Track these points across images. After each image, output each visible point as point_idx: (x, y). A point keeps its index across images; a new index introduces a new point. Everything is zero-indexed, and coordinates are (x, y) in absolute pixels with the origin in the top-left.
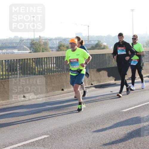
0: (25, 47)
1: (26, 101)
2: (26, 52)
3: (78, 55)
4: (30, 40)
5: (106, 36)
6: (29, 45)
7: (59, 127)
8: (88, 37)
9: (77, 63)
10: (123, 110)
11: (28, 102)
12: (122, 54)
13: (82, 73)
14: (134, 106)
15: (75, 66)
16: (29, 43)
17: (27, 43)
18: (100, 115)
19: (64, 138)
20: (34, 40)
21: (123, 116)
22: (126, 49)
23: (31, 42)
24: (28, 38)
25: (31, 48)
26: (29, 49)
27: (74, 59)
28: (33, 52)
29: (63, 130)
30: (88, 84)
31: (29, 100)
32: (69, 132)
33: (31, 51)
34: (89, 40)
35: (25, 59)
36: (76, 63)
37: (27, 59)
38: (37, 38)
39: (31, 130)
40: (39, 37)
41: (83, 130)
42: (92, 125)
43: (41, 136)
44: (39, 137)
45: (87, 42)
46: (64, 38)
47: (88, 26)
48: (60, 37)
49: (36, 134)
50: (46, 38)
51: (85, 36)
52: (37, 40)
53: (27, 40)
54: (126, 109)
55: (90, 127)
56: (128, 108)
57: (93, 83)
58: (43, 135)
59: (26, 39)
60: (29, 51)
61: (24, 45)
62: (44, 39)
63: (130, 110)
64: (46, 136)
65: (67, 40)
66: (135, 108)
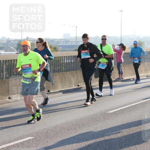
0: (12, 48)
1: (11, 102)
2: (13, 53)
3: (31, 59)
4: (17, 41)
5: (94, 37)
6: (16, 46)
7: (44, 129)
8: (76, 38)
9: (30, 69)
10: (109, 111)
11: (13, 103)
12: (86, 57)
13: (36, 81)
14: (120, 107)
15: (27, 73)
16: (16, 44)
17: (14, 44)
18: (85, 117)
19: (49, 139)
20: (21, 41)
21: (109, 118)
22: (90, 52)
23: (18, 43)
24: (15, 39)
25: (18, 49)
26: (16, 50)
27: (26, 65)
28: (20, 53)
29: (48, 131)
30: (75, 86)
31: (15, 101)
32: (54, 134)
33: (18, 52)
34: (77, 41)
35: (11, 60)
36: (28, 69)
37: (14, 60)
38: (25, 39)
39: (15, 131)
40: (26, 38)
41: (68, 131)
42: (78, 127)
43: (26, 138)
44: (23, 138)
45: (75, 42)
46: (51, 39)
47: (77, 27)
48: (47, 38)
49: (21, 136)
50: (33, 39)
51: (73, 37)
52: (24, 40)
53: (14, 41)
54: (112, 110)
55: (75, 129)
56: (114, 109)
57: (79, 85)
58: (28, 137)
59: (14, 39)
60: (16, 52)
61: (11, 46)
62: (31, 39)
63: (116, 111)
64: (31, 138)
65: (55, 41)
66: (121, 109)
